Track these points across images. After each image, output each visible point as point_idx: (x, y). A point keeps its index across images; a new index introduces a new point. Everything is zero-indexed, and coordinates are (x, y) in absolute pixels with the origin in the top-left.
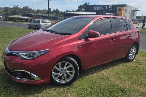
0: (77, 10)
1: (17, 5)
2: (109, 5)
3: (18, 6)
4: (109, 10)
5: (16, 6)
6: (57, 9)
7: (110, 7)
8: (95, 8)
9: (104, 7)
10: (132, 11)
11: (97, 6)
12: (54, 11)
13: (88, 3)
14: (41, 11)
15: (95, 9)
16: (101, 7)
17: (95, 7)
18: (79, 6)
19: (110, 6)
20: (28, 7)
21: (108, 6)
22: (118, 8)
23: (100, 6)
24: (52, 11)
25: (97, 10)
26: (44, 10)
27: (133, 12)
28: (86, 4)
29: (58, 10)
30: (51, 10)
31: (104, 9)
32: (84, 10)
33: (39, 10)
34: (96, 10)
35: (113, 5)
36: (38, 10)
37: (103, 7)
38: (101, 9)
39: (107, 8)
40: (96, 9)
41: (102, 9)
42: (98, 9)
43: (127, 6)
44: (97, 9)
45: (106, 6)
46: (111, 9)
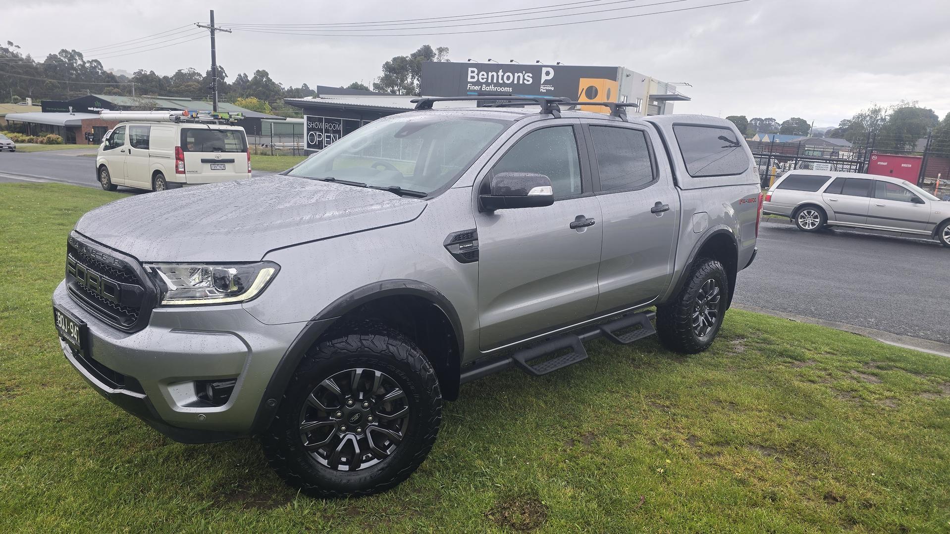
0: (377, 81)
1: (10, 43)
2: (541, 67)
3: (12, 49)
4: (543, 89)
6: (262, 74)
7: (544, 78)
8: (473, 77)
9: (516, 75)
10: (652, 98)
11: (481, 67)
12: (242, 81)
13: (441, 50)
14: (165, 78)
15: (474, 84)
16: (501, 73)
17: (470, 74)
18: (387, 63)
19: (548, 73)
20: (80, 55)
21: (536, 70)
22: (585, 83)
23: (496, 68)
24: (230, 80)
25: (484, 88)
26: (179, 74)
27: (656, 103)
28: (426, 52)
29: (269, 80)
30: (223, 78)
31: (518, 88)
32: (416, 82)
33: (152, 73)
34: (476, 88)
35: (559, 69)
36: (145, 76)
37: (514, 78)
38: (501, 85)
39: (529, 79)
40: (478, 83)
41: (504, 85)
42: (487, 84)
43: (628, 76)
44: (481, 84)
45: (524, 72)
46: (550, 88)
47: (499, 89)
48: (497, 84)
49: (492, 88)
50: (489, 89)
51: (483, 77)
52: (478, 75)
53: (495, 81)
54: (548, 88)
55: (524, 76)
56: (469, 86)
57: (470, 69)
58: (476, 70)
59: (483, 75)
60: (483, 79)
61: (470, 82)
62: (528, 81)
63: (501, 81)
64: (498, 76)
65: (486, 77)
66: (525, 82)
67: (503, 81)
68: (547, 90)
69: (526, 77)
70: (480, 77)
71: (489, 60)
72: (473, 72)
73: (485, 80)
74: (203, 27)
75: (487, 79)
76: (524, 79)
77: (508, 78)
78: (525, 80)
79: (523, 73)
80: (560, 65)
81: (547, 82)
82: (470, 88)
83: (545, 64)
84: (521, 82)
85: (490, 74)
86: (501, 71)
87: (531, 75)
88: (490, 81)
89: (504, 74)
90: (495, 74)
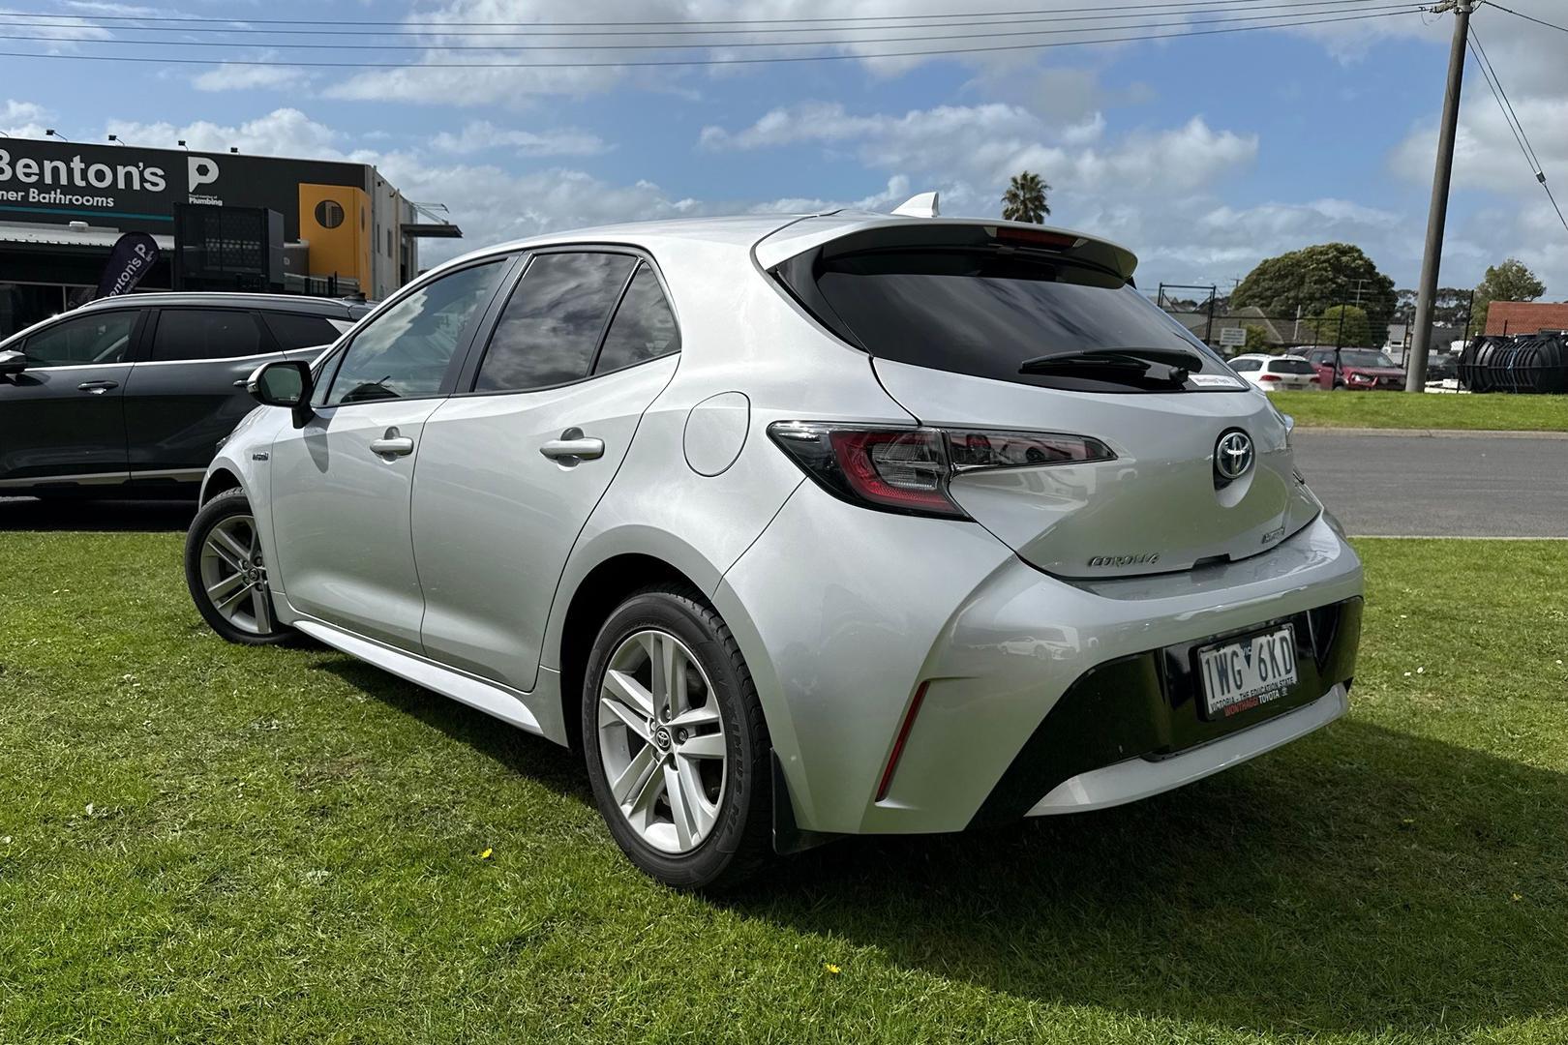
2: (185, 155)
7: (195, 179)
9: (121, 170)
11: (18, 148)
16: (77, 164)
19: (203, 170)
21: (173, 162)
23: (64, 151)
25: (34, 195)
31: (129, 198)
34: (13, 196)
35: (230, 163)
37: (115, 176)
38: (82, 192)
39: (155, 180)
40: (15, 185)
41: (90, 191)
42: (41, 187)
44: (26, 187)
45: (141, 164)
46: (213, 202)
47: (78, 200)
48: (70, 189)
49: (56, 196)
50: (48, 197)
51: (28, 171)
52: (12, 165)
53: (64, 181)
55: (141, 173)
58: (4, 155)
59: (27, 166)
60: (28, 175)
62: (155, 184)
63: (79, 183)
64: (70, 171)
65: (35, 170)
66: (148, 186)
67: (88, 182)
68: (204, 205)
69: (147, 174)
70: (20, 170)
71: (49, 134)
73: (34, 178)
75: (41, 174)
76: (143, 180)
77: (100, 176)
78: (147, 181)
79: (138, 167)
81: (203, 189)
83: (194, 150)
84: (136, 186)
85: (48, 165)
86: (77, 159)
87: (160, 172)
88: (48, 180)
89: (87, 167)
90: (60, 164)
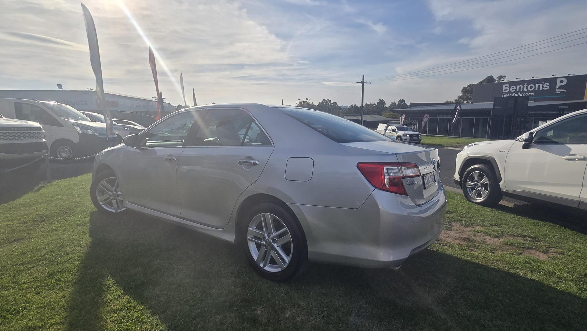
2: (556, 78)
3: (308, 101)
4: (558, 92)
5: (304, 102)
7: (559, 84)
8: (506, 90)
9: (537, 85)
11: (512, 83)
13: (500, 77)
15: (507, 93)
16: (526, 85)
17: (504, 88)
21: (552, 81)
23: (522, 83)
25: (514, 95)
28: (490, 80)
31: (539, 92)
34: (508, 95)
35: (570, 78)
37: (535, 87)
38: (526, 92)
39: (547, 87)
40: (510, 92)
41: (528, 92)
42: (516, 92)
45: (543, 83)
46: (563, 91)
47: (524, 95)
48: (523, 92)
49: (519, 94)
50: (517, 95)
51: (513, 89)
52: (510, 88)
53: (521, 90)
54: (562, 91)
55: (543, 85)
56: (503, 95)
57: (504, 85)
58: (508, 85)
59: (513, 88)
60: (513, 90)
61: (504, 93)
63: (525, 90)
64: (524, 87)
65: (515, 88)
66: (544, 88)
67: (528, 90)
68: (560, 92)
69: (544, 86)
70: (511, 89)
71: (517, 79)
72: (506, 87)
73: (514, 90)
74: (359, 83)
75: (516, 89)
76: (543, 87)
77: (531, 87)
78: (544, 87)
79: (542, 84)
80: (571, 75)
81: (560, 87)
82: (504, 96)
83: (559, 76)
84: (541, 89)
85: (518, 87)
87: (548, 84)
88: (518, 90)
89: (528, 86)
90: (522, 86)
